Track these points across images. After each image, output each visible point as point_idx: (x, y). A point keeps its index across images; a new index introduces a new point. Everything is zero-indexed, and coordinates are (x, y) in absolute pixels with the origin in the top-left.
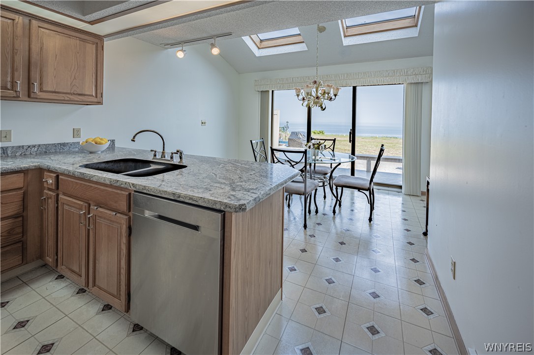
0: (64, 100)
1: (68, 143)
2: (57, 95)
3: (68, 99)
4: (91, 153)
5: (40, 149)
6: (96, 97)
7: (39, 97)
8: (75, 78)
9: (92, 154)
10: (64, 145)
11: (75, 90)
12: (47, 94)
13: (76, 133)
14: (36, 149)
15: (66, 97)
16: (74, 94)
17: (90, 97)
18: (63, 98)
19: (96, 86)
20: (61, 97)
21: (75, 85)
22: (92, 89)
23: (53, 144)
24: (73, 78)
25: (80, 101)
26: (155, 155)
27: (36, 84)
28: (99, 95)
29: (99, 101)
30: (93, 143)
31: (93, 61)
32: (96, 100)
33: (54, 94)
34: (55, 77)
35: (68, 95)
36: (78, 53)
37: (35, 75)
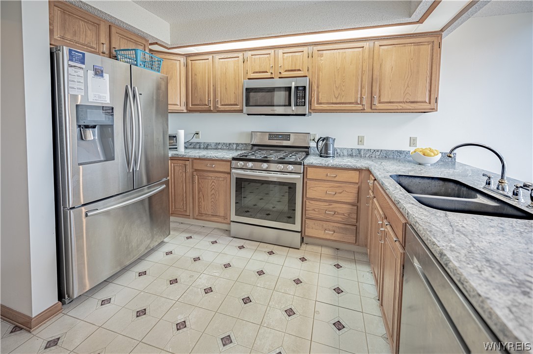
0: (398, 109)
1: (404, 151)
2: (392, 104)
3: (401, 108)
4: (420, 164)
5: (382, 154)
6: (430, 103)
7: (377, 108)
8: (408, 86)
9: (420, 166)
10: (400, 152)
11: (407, 99)
12: (384, 105)
13: (413, 141)
14: (379, 153)
15: (399, 106)
16: (407, 102)
17: (422, 104)
18: (396, 108)
19: (430, 91)
20: (394, 106)
21: (407, 93)
22: (426, 94)
23: (391, 151)
24: (406, 86)
25: (412, 109)
26: (489, 184)
27: (375, 97)
28: (433, 101)
29: (433, 108)
30: (421, 154)
31: (427, 63)
32: (429, 106)
33: (390, 104)
34: (390, 88)
35: (401, 104)
36: (412, 59)
37: (376, 89)
